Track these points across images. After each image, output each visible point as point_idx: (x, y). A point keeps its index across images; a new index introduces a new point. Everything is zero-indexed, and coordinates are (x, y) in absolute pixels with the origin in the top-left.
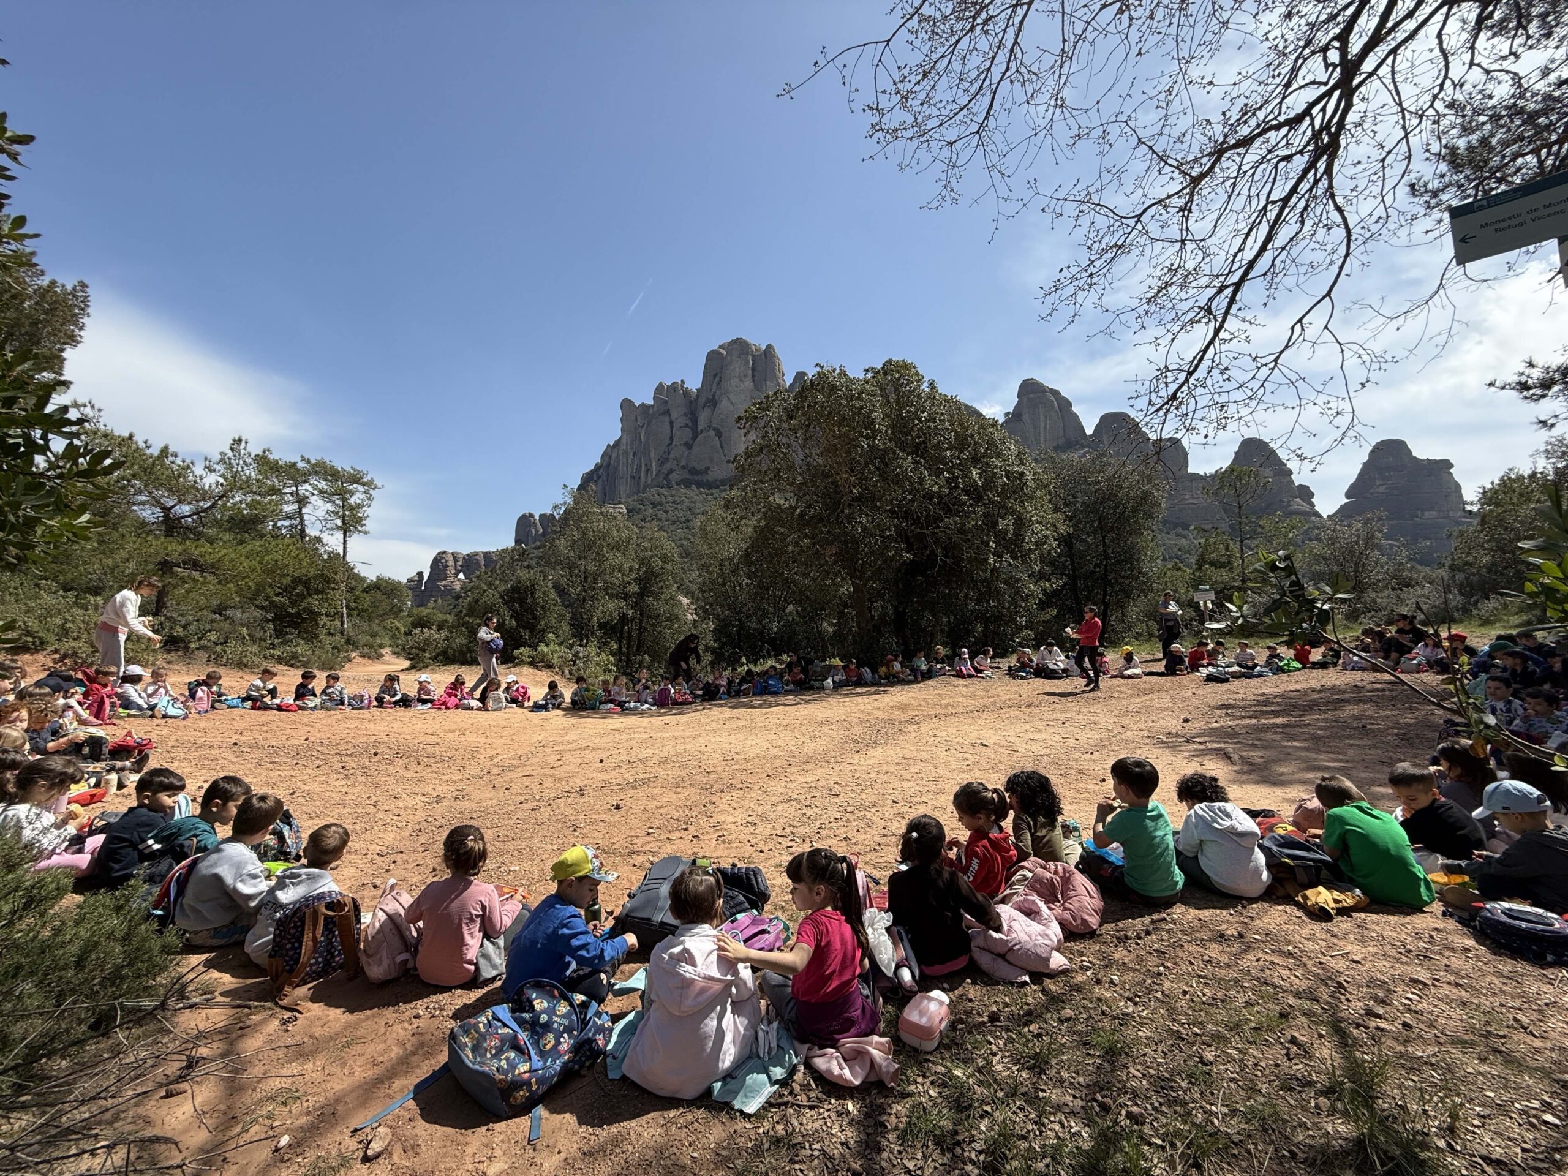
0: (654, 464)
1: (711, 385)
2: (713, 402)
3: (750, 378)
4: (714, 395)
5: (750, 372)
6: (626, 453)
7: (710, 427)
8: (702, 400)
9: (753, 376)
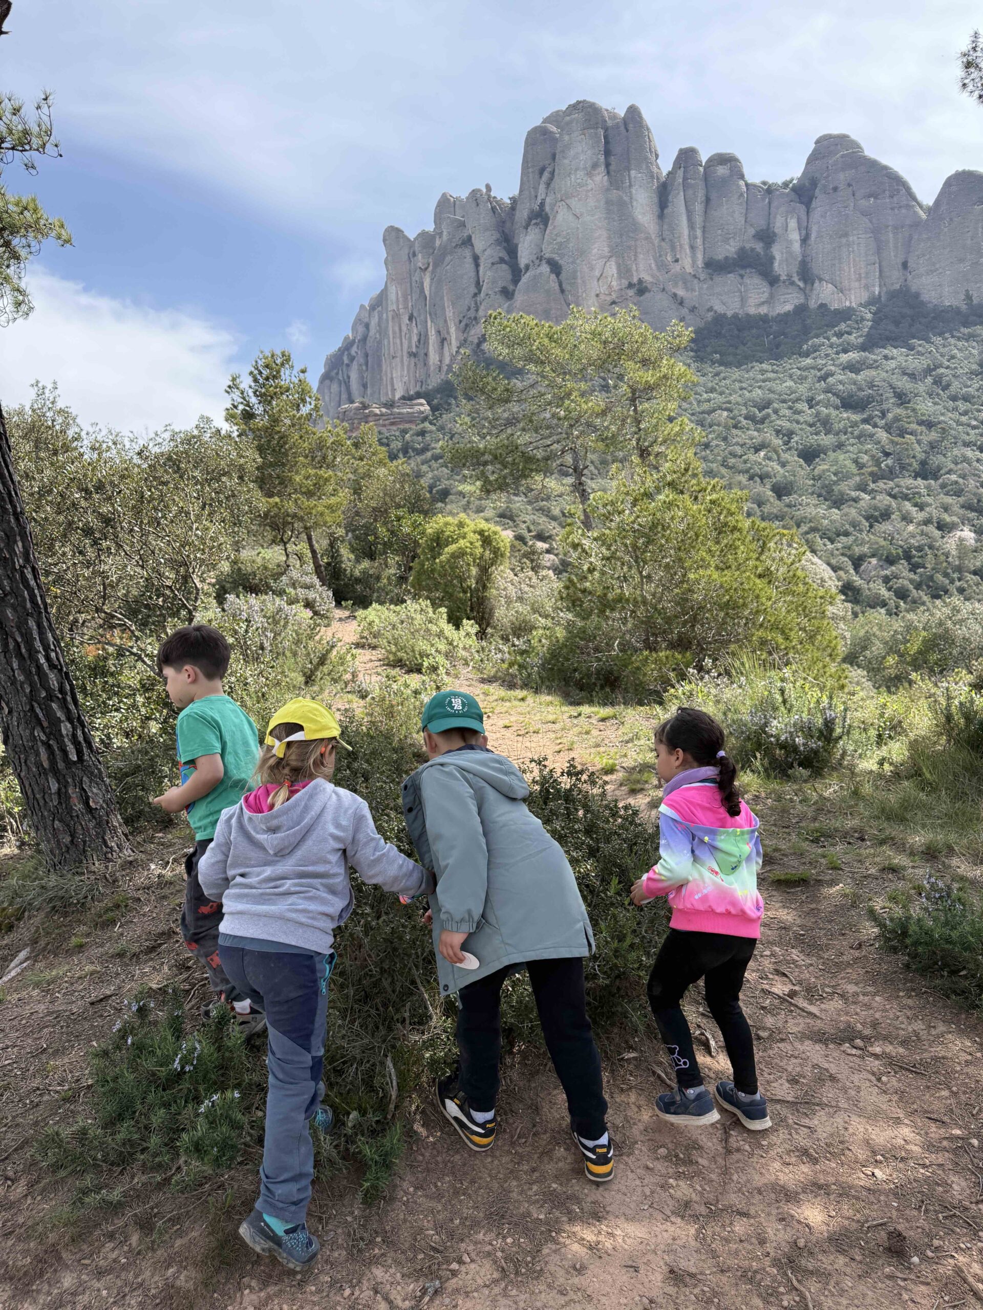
0: (453, 330)
1: (536, 189)
2: (541, 217)
3: (602, 168)
4: (542, 205)
5: (602, 158)
6: (397, 316)
7: (540, 259)
8: (522, 214)
9: (608, 165)
